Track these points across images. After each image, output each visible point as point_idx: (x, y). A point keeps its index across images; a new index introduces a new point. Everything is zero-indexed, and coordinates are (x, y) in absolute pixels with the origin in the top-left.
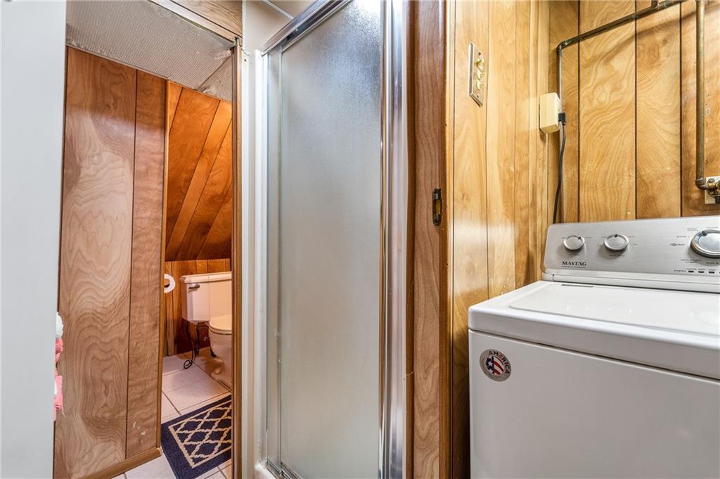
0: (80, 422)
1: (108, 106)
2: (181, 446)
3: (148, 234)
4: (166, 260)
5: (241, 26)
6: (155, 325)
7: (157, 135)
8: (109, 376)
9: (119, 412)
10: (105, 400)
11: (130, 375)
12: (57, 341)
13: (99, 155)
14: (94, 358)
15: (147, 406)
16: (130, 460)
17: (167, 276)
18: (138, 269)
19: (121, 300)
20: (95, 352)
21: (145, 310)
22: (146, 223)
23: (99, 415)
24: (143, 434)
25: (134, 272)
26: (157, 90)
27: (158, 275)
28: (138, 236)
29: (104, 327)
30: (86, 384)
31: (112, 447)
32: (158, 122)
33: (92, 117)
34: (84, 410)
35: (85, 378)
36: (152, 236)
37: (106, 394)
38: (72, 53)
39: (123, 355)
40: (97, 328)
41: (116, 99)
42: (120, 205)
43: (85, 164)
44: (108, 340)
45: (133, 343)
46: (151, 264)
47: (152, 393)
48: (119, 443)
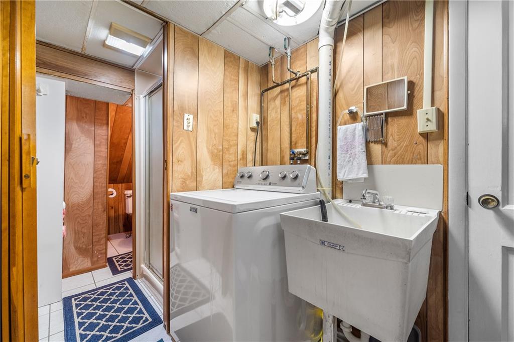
0: (73, 248)
1: (83, 117)
2: (117, 264)
3: (101, 171)
4: (109, 183)
5: (134, 86)
6: (104, 210)
7: (105, 128)
8: (84, 230)
9: (89, 246)
10: (83, 240)
11: (94, 231)
12: (63, 210)
13: (80, 138)
14: (78, 222)
15: (101, 245)
16: (93, 267)
17: (110, 190)
18: (97, 186)
19: (90, 199)
20: (79, 220)
21: (100, 203)
22: (100, 166)
23: (81, 246)
24: (99, 256)
25: (95, 187)
26: (104, 108)
27: (105, 189)
28: (96, 172)
29: (83, 210)
30: (75, 233)
31: (86, 260)
32: (105, 122)
33: (77, 123)
34: (74, 243)
35: (75, 230)
36: (103, 172)
37: (84, 238)
38: (68, 97)
39: (90, 222)
40: (79, 210)
41: (86, 114)
42: (89, 159)
43: (74, 142)
44: (84, 215)
45: (95, 217)
46: (102, 184)
47: (103, 239)
48: (89, 259)
